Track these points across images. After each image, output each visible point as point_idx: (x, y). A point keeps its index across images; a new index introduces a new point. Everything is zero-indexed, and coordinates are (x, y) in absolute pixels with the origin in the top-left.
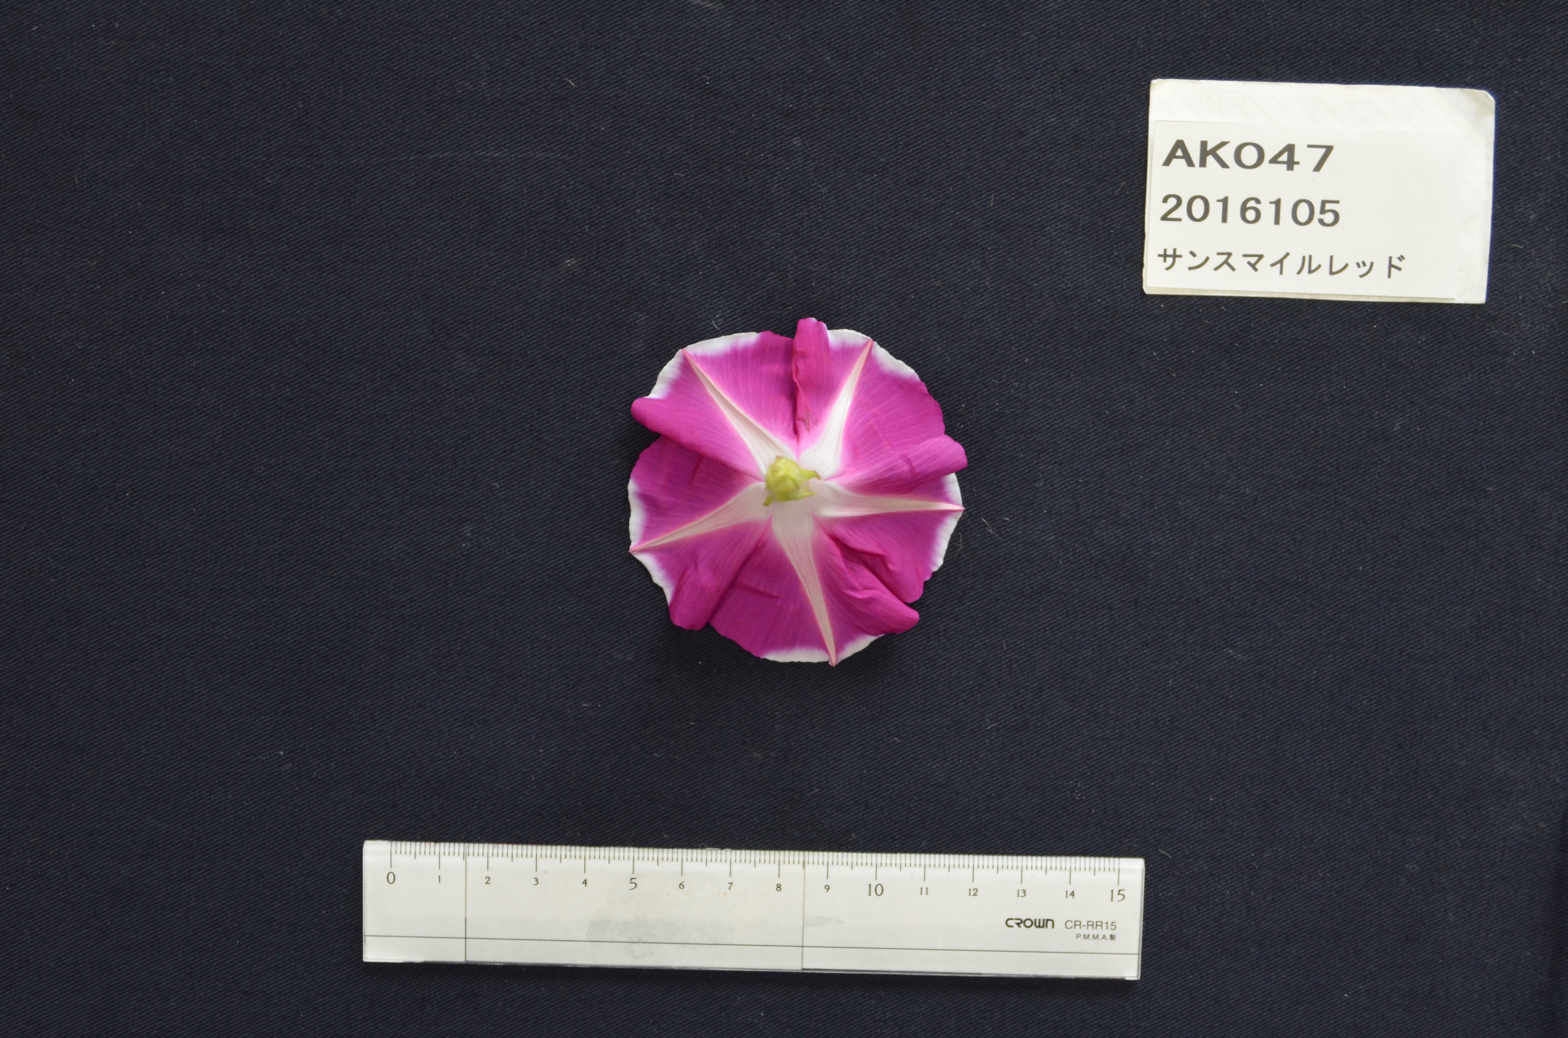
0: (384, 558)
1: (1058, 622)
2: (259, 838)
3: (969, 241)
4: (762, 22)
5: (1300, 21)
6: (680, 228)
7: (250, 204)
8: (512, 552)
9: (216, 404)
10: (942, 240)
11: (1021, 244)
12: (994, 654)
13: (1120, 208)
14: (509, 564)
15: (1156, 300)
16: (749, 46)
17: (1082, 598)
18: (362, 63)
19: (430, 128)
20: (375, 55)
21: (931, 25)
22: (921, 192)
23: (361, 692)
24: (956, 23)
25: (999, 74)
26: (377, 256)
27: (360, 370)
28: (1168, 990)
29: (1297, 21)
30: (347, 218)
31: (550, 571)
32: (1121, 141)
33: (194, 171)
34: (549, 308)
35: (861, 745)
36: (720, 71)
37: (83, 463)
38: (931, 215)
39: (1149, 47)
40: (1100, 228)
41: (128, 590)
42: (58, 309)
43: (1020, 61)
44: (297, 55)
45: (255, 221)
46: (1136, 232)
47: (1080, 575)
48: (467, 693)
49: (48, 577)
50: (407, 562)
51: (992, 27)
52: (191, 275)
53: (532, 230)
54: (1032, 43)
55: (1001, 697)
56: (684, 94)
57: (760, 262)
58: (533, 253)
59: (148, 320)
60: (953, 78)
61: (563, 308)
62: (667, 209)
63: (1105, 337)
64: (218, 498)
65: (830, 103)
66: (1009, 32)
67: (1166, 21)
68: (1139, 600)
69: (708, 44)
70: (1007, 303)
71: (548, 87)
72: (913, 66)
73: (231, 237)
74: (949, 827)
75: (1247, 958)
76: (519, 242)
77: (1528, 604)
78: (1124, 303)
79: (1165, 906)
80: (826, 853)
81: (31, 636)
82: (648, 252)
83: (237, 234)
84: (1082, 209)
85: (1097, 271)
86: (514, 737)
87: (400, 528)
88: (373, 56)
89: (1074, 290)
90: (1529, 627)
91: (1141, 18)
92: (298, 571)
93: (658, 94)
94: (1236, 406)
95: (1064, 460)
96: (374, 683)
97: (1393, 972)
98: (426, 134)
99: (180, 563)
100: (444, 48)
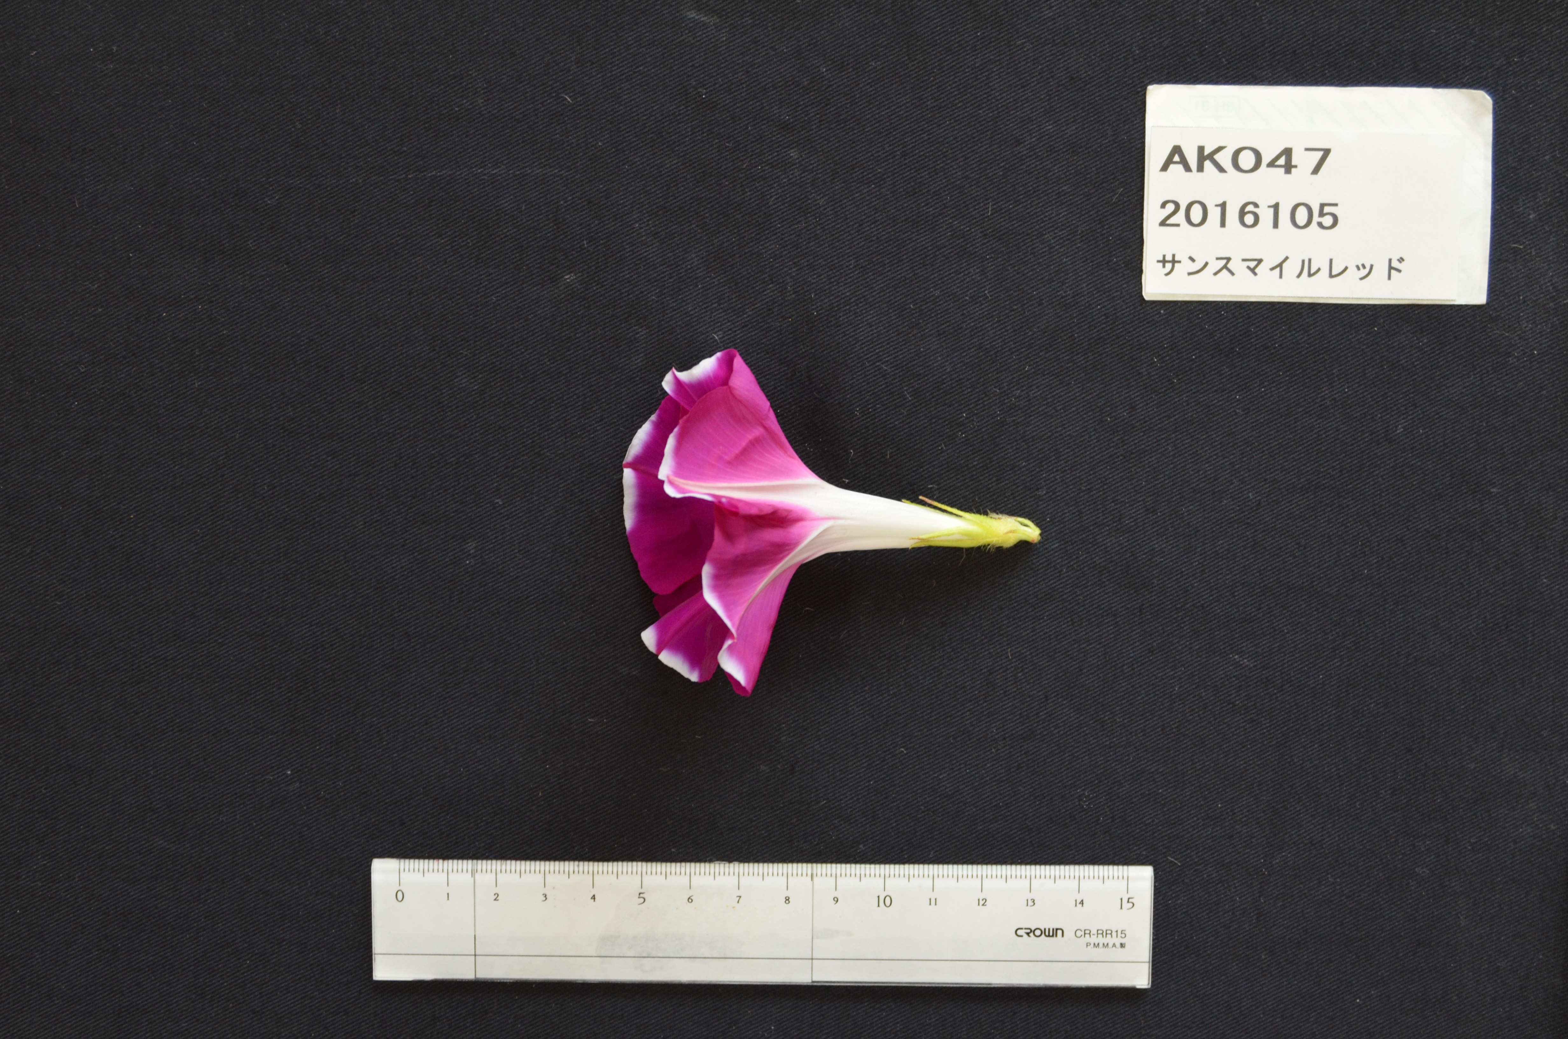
0: (389, 576)
1: (1064, 631)
2: (267, 858)
3: (968, 250)
4: (757, 35)
5: (1295, 24)
6: (678, 242)
7: (250, 225)
8: (516, 568)
9: (219, 424)
10: (940, 249)
11: (1019, 252)
12: (1000, 663)
13: (1118, 214)
14: (513, 580)
15: (1156, 306)
16: (745, 59)
17: (1087, 606)
18: (359, 83)
19: (428, 145)
20: (372, 74)
21: (926, 35)
22: (919, 202)
23: (368, 709)
24: (951, 32)
25: (995, 82)
26: (377, 275)
27: (362, 388)
28: (1179, 997)
29: (1292, 24)
30: (347, 236)
31: (554, 586)
32: (1118, 148)
33: (194, 193)
34: (549, 324)
35: (867, 757)
36: (716, 84)
37: (87, 486)
38: (929, 225)
39: (1144, 53)
40: (1098, 235)
41: (133, 612)
42: (60, 333)
43: (1016, 69)
44: (294, 76)
45: (254, 241)
46: (1134, 238)
47: (1084, 582)
48: (473, 709)
49: (54, 600)
50: (412, 580)
51: (987, 36)
52: (192, 297)
53: (531, 246)
54: (1027, 50)
55: (1006, 706)
56: (681, 108)
57: (759, 275)
58: (532, 269)
59: (150, 342)
60: (949, 88)
61: (563, 324)
62: (665, 223)
63: (1105, 344)
64: (222, 519)
65: (826, 114)
66: (1004, 40)
67: (1162, 27)
68: (1144, 607)
69: (704, 57)
70: (1007, 311)
71: (545, 103)
72: (910, 76)
73: (231, 258)
74: (957, 837)
75: (1258, 964)
76: (518, 258)
77: (1534, 605)
78: (1123, 310)
79: (1175, 914)
80: (834, 865)
81: (38, 659)
82: (647, 266)
83: (237, 255)
84: (1080, 217)
85: (1096, 278)
86: (521, 753)
87: (404, 546)
88: (369, 75)
89: (1073, 297)
90: (1535, 628)
91: (1136, 24)
92: (303, 590)
93: (654, 108)
94: (1238, 411)
95: (1067, 468)
96: (380, 702)
97: (1405, 977)
98: (424, 152)
99: (185, 584)
100: (440, 66)
